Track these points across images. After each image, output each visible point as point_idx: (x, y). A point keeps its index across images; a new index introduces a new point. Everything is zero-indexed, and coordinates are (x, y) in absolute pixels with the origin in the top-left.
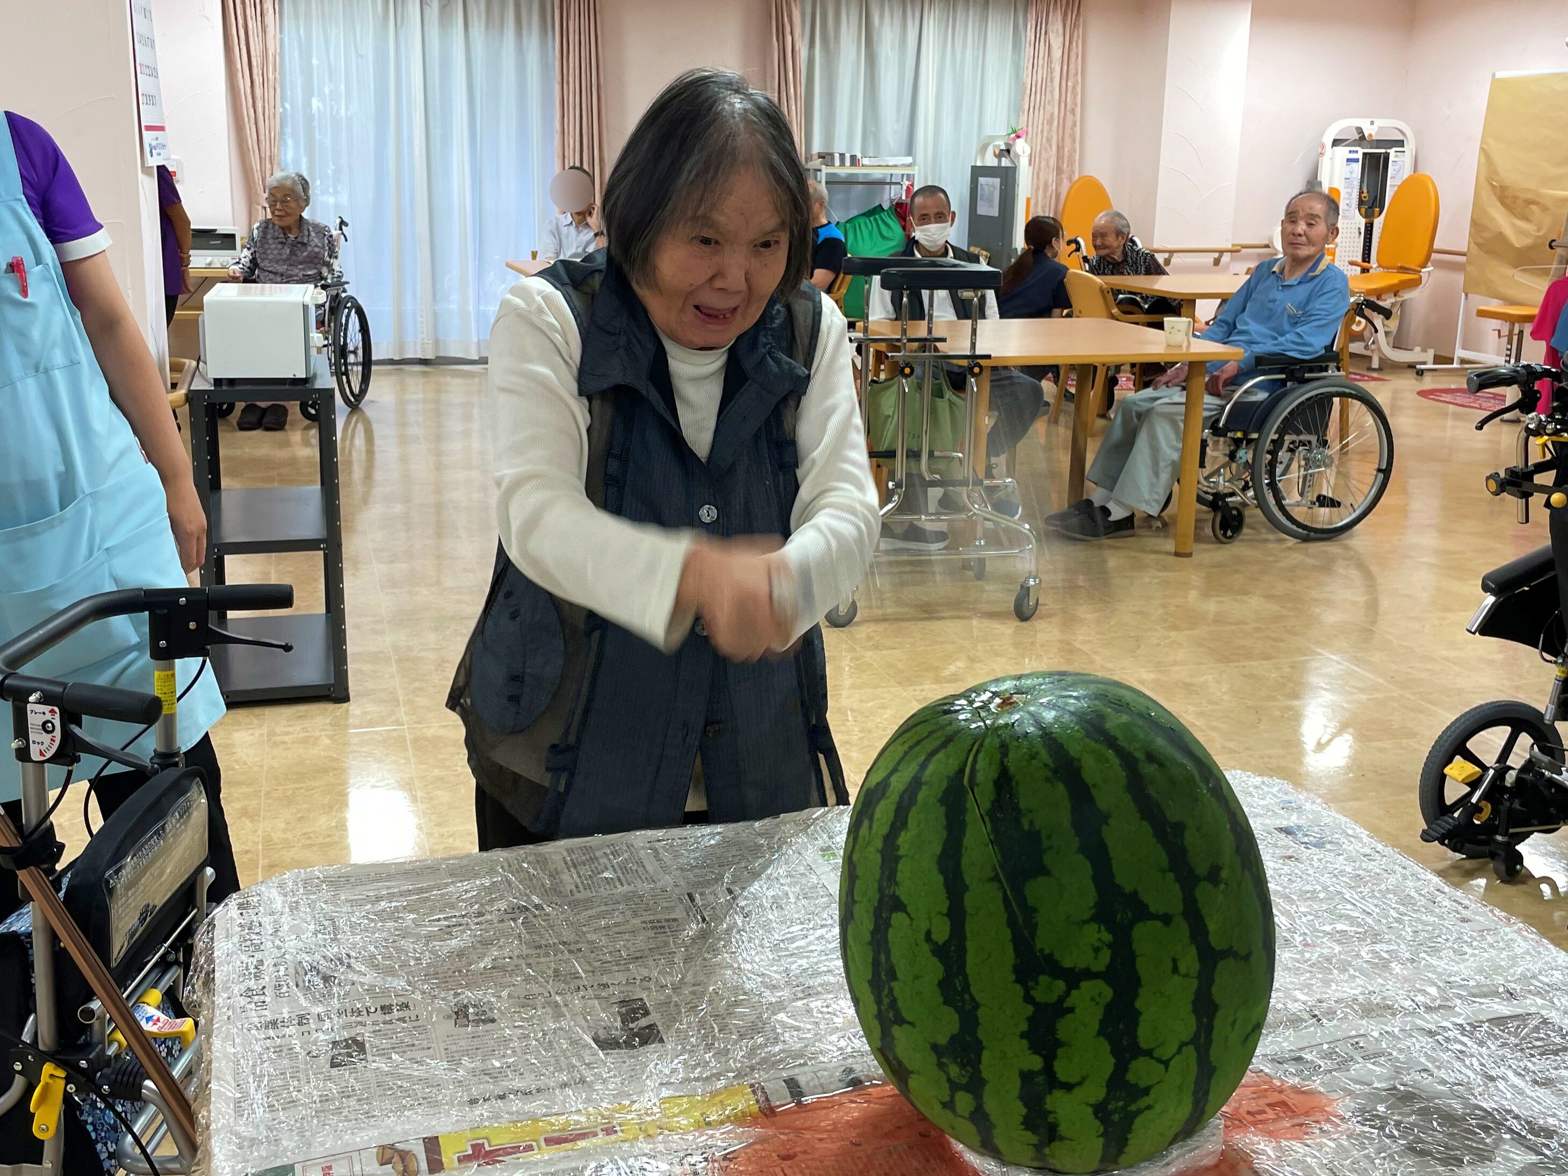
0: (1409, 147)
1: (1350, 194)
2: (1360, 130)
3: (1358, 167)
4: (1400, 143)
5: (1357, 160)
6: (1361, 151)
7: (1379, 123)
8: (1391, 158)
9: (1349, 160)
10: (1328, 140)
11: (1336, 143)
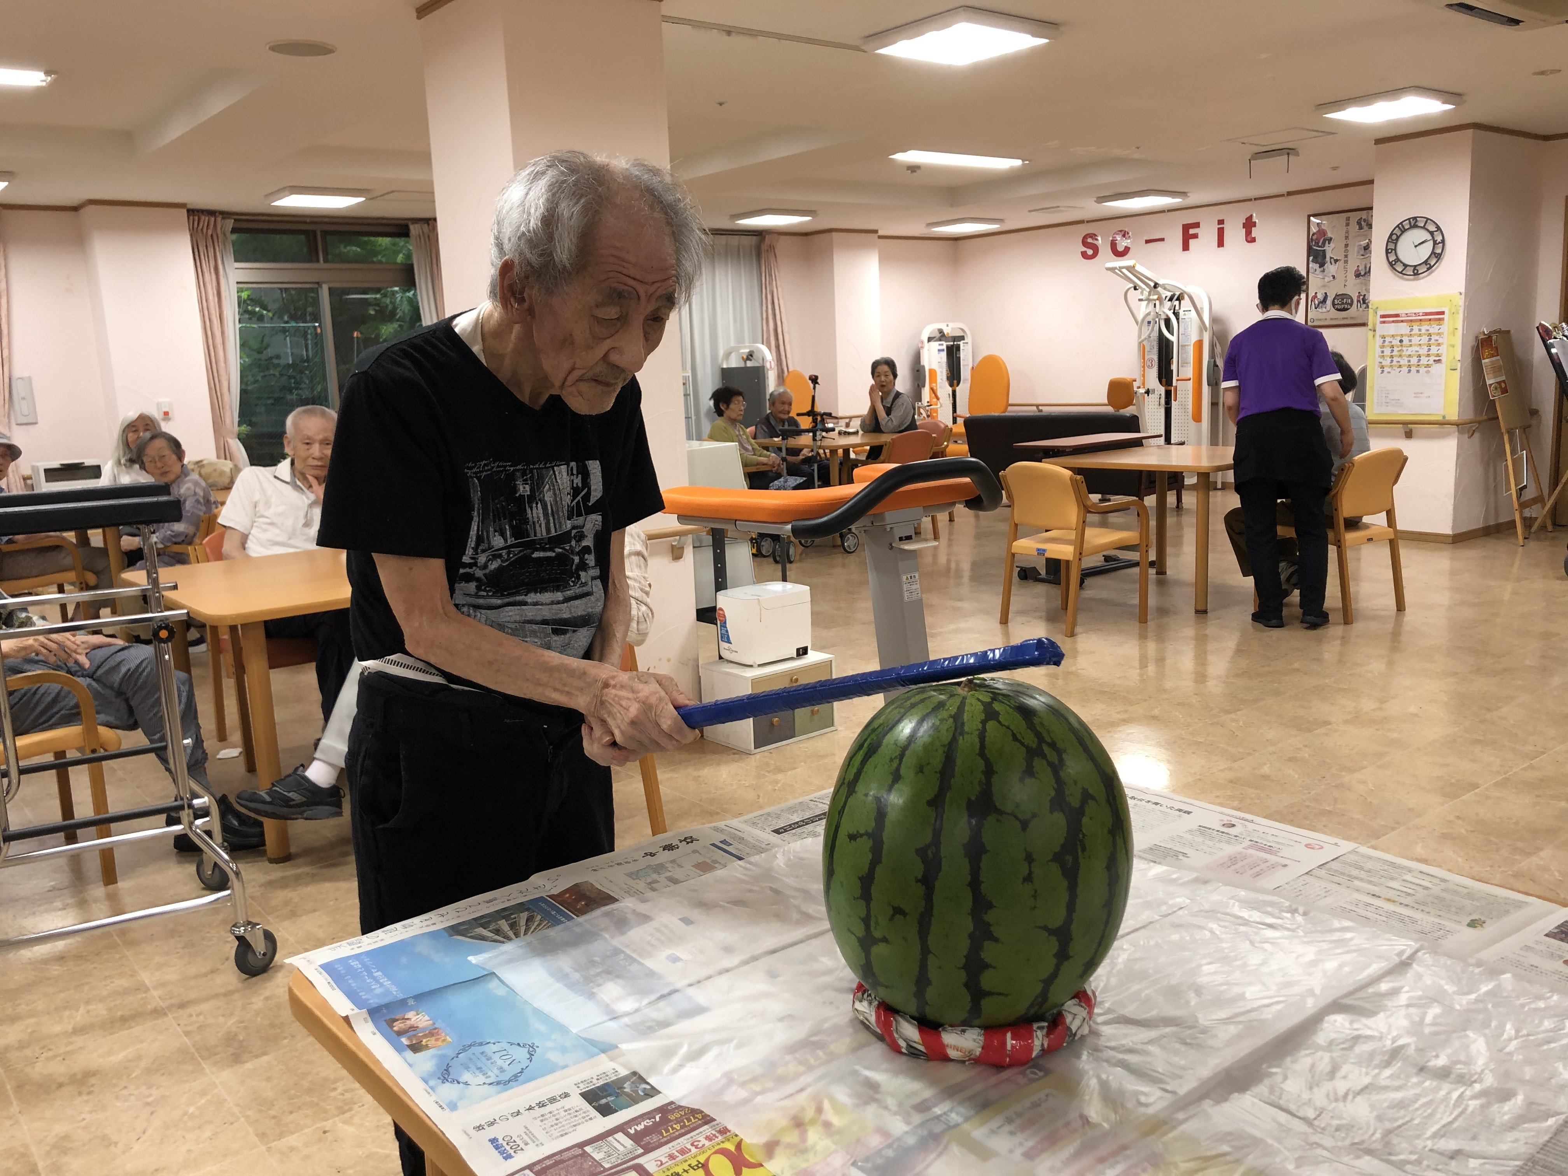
0: (968, 339)
1: (941, 372)
2: (941, 331)
3: (944, 355)
4: (962, 338)
5: (943, 350)
6: (944, 345)
7: (951, 325)
8: (962, 348)
9: (939, 350)
10: (926, 340)
11: (930, 339)
